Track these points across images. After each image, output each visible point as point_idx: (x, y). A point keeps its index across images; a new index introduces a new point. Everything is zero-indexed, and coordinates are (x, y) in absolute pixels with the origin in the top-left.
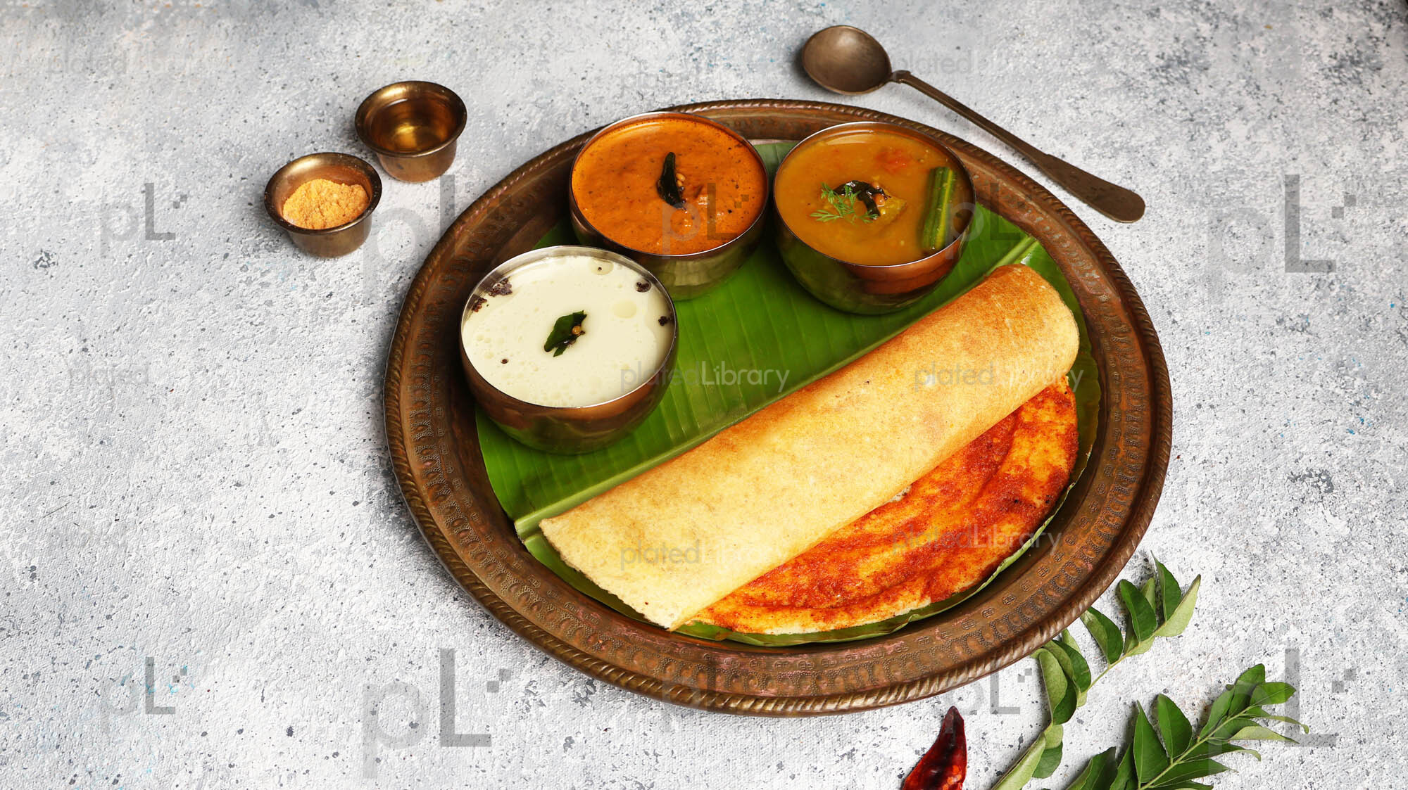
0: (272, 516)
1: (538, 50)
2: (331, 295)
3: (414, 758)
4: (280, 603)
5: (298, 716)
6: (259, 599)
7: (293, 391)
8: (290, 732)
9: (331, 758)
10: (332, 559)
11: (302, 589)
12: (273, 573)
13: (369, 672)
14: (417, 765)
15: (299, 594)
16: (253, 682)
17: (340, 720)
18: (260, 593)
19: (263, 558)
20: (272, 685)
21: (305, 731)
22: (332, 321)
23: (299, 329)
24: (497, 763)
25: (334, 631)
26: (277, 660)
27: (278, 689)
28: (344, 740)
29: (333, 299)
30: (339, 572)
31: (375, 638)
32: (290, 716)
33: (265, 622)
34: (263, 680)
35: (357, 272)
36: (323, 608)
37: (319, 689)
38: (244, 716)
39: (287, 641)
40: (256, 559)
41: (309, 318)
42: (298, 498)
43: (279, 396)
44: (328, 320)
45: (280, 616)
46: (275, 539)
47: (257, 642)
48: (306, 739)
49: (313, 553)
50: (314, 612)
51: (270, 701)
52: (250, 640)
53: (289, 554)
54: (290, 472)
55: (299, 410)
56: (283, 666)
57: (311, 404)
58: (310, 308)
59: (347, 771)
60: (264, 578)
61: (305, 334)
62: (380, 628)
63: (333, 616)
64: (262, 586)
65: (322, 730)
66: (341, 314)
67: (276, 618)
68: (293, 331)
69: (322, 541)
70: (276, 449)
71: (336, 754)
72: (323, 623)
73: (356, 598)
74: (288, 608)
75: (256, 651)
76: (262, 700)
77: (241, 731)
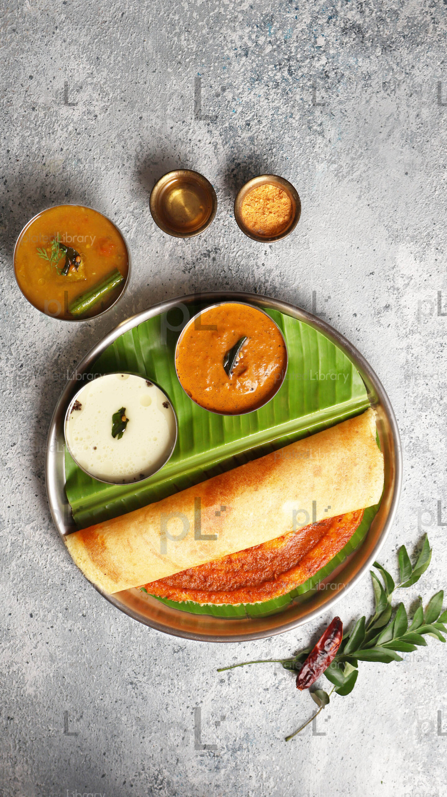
0: (9, 507)
1: (133, 161)
2: (22, 366)
3: (85, 630)
4: (19, 554)
5: (34, 608)
6: (9, 551)
7: (10, 433)
8: (31, 616)
9: (51, 629)
10: (41, 532)
11: (29, 548)
12: (13, 539)
13: (63, 591)
14: (87, 633)
15: (27, 550)
16: (12, 592)
17: (52, 612)
18: (9, 549)
19: (8, 530)
20: (21, 594)
21: (38, 616)
22: (24, 386)
23: (8, 392)
24: (120, 634)
25: (45, 570)
26: (21, 583)
27: (23, 596)
28: (55, 621)
29: (24, 370)
30: (44, 540)
31: (64, 574)
32: (31, 608)
33: (13, 564)
34: (16, 591)
35: (35, 349)
36: (39, 557)
37: (42, 597)
38: (10, 607)
39: (24, 574)
40: (5, 530)
41: (12, 383)
42: (20, 498)
43: (3, 435)
44: (23, 385)
45: (20, 560)
46: (12, 520)
47: (11, 573)
48: (39, 619)
49: (31, 528)
50: (35, 559)
51: (21, 601)
52: (8, 572)
53: (20, 529)
54: (14, 482)
55: (15, 444)
56: (24, 586)
57: (20, 440)
58: (12, 375)
59: (57, 634)
60: (10, 540)
61: (11, 395)
62: (66, 569)
63: (44, 562)
64: (9, 545)
65: (45, 616)
66: (29, 380)
67: (18, 562)
68: (4, 393)
69: (34, 522)
70: (6, 467)
71: (52, 627)
72: (40, 565)
73: (53, 554)
74: (23, 557)
75: (11, 579)
76: (18, 600)
77: (10, 614)
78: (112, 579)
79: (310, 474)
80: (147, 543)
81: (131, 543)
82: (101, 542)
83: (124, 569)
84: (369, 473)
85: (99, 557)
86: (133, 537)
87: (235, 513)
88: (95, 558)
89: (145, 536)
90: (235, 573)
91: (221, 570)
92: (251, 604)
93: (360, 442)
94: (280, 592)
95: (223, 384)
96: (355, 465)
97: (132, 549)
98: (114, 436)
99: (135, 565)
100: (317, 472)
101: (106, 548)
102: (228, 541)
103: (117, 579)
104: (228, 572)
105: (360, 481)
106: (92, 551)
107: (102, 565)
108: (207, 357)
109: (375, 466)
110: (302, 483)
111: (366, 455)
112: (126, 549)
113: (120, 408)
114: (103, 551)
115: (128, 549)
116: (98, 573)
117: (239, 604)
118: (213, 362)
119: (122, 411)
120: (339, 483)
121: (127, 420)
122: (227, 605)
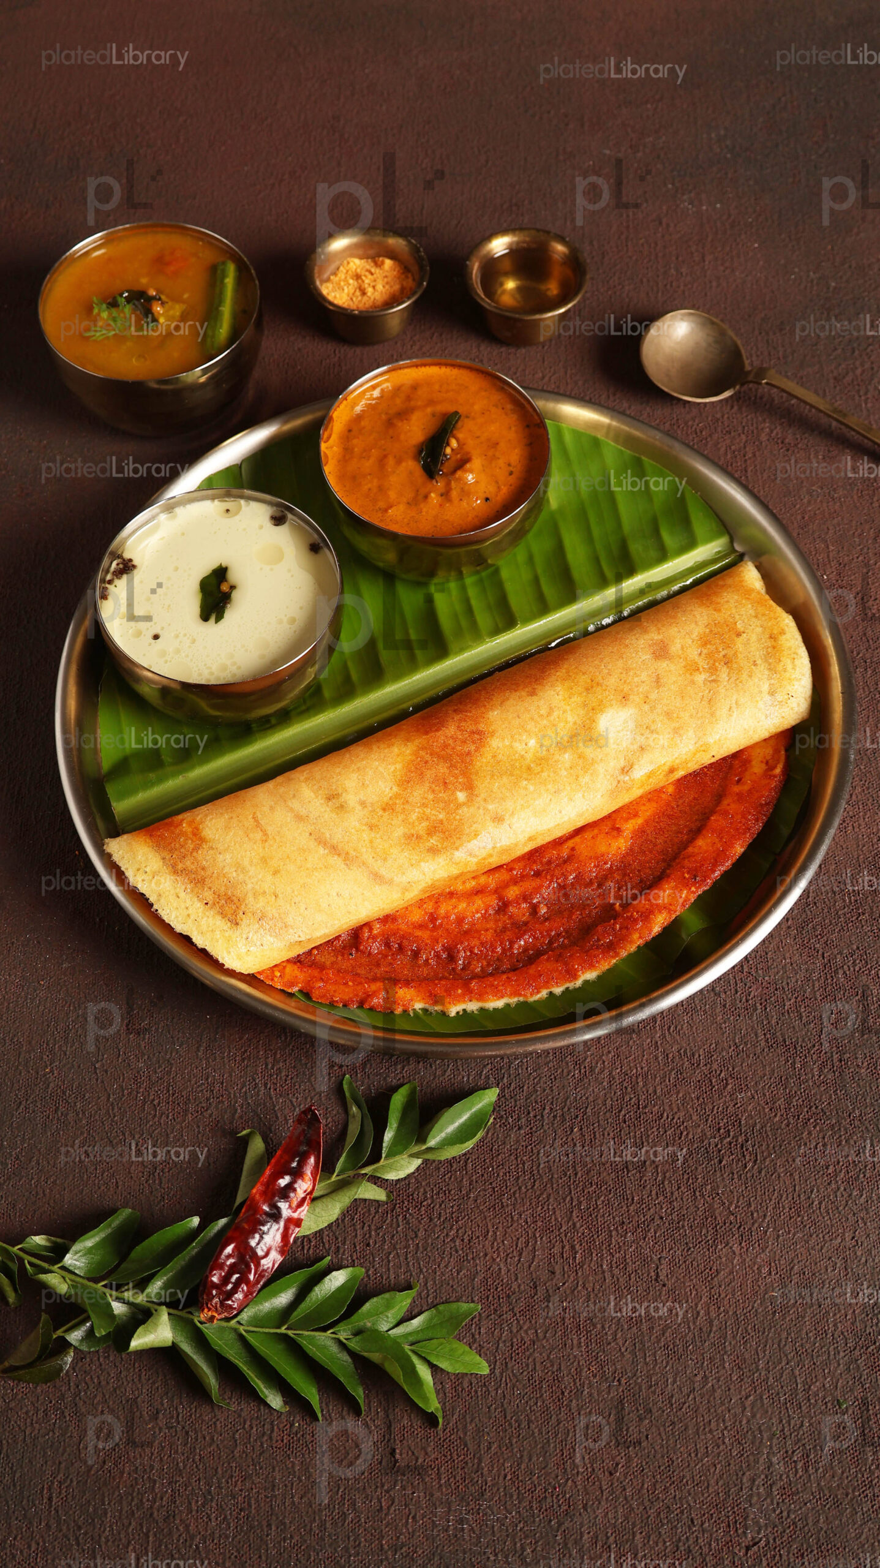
78: (223, 915)
79: (646, 656)
80: (299, 818)
81: (262, 822)
82: (190, 830)
83: (250, 886)
84: (774, 648)
85: (188, 863)
86: (266, 809)
87: (495, 743)
88: (180, 866)
89: (295, 804)
90: (520, 928)
91: (487, 930)
92: (571, 985)
93: (736, 597)
94: (636, 936)
95: (426, 497)
96: (739, 635)
97: (265, 834)
98: (205, 617)
99: (276, 872)
100: (661, 652)
101: (203, 840)
102: (490, 807)
103: (235, 913)
104: (505, 929)
105: (759, 662)
106: (171, 851)
107: (197, 880)
108: (385, 456)
109: (783, 632)
110: (631, 673)
111: (756, 617)
112: (251, 835)
113: (214, 565)
114: (196, 849)
115: (259, 835)
116: (188, 903)
117: (544, 993)
118: (399, 461)
119: (220, 574)
120: (713, 670)
121: (233, 587)
122: (513, 1000)
